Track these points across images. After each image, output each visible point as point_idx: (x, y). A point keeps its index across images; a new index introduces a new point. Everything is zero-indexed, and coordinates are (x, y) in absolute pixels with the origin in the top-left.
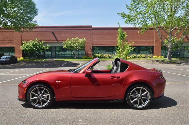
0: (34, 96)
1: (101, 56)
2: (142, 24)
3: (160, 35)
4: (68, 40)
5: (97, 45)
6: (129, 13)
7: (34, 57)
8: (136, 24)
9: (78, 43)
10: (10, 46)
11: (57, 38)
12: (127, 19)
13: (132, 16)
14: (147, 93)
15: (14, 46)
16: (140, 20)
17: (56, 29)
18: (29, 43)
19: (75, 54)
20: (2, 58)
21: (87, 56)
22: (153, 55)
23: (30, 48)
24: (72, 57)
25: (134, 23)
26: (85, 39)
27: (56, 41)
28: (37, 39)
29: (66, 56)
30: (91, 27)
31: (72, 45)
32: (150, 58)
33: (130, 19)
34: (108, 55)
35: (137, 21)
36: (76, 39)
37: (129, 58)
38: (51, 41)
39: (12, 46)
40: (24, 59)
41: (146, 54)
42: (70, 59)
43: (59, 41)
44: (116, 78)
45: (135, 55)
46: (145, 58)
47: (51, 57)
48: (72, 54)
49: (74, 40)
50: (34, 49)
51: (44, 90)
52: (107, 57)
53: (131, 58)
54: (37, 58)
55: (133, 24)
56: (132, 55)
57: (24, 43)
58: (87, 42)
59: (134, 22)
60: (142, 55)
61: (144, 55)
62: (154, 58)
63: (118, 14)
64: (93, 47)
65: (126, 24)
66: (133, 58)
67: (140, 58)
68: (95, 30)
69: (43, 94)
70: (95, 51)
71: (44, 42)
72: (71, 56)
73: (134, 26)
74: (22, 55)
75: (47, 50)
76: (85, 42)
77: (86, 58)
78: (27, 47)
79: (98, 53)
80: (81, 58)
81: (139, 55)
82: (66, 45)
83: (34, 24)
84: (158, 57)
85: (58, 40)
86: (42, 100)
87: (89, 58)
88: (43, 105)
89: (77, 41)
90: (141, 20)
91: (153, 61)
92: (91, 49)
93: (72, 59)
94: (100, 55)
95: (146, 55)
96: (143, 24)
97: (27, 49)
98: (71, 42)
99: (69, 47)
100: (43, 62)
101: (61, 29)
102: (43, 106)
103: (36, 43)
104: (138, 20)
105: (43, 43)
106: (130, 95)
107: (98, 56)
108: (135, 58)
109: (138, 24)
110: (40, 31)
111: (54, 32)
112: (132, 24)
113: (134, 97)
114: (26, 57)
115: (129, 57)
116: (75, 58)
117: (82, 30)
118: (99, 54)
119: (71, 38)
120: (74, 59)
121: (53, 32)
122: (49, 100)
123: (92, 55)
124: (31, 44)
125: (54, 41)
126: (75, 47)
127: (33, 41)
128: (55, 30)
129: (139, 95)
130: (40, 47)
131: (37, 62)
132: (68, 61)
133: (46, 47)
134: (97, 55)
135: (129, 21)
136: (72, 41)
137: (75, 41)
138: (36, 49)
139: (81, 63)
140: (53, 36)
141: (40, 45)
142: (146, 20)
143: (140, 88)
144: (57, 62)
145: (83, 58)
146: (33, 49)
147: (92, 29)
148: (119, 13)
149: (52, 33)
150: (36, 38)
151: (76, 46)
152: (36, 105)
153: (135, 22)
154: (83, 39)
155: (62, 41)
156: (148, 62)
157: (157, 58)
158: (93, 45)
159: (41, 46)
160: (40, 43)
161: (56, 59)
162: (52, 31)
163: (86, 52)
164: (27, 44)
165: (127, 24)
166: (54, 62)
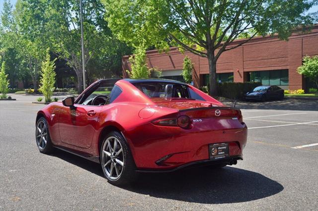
10: (280, 68)
15: (288, 67)
20: (254, 90)
39: (284, 68)
74: (301, 84)
78: (310, 69)
97: (309, 71)
114: (311, 90)
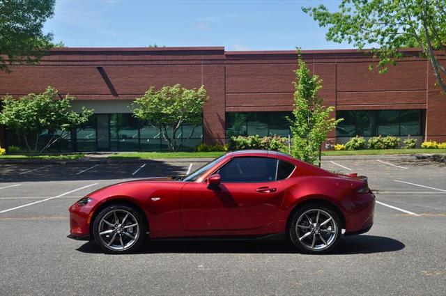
0: (106, 227)
1: (254, 142)
2: (382, 40)
3: (439, 76)
4: (150, 91)
5: (241, 109)
6: (340, 7)
7: (40, 148)
8: (362, 43)
9: (181, 102)
11: (115, 88)
12: (331, 26)
13: (349, 17)
14: (331, 220)
16: (373, 29)
17: (110, 57)
18: (26, 103)
19: (171, 137)
21: (209, 144)
22: (421, 137)
23: (27, 118)
24: (162, 148)
25: (356, 40)
26: (201, 89)
27: (111, 97)
28: (49, 89)
29: (142, 142)
30: (220, 51)
31: (162, 109)
32: (413, 147)
33: (343, 25)
34: (274, 141)
35: (365, 32)
36: (174, 89)
37: (342, 149)
38: (94, 97)
40: (7, 153)
41: (399, 135)
42: (154, 153)
43: (121, 97)
44: (268, 191)
45: (360, 140)
46: (394, 147)
47: (97, 147)
48: (161, 139)
49: (168, 94)
50: (42, 121)
51: (127, 216)
52: (272, 146)
53: (347, 147)
54: (48, 152)
55: (354, 42)
56: (352, 140)
57: (6, 101)
58: (208, 98)
59: (356, 35)
60: (385, 140)
61: (393, 139)
62: (426, 147)
63: (305, 10)
64: (226, 113)
65: (332, 41)
66: (356, 149)
67: (379, 148)
68: (234, 62)
69: (125, 224)
70: (233, 128)
71: (73, 98)
72: (158, 142)
73: (357, 48)
75: (83, 126)
76: (202, 101)
77: (205, 150)
78: (18, 116)
79: (245, 135)
80: (191, 150)
81: (375, 139)
82: (144, 109)
83: (44, 44)
84: (439, 145)
85: (118, 92)
86: (124, 236)
87: (214, 151)
88: (124, 245)
89: (176, 97)
90: (378, 28)
91: (418, 158)
92: (220, 120)
93: (163, 154)
94: (249, 141)
95: (399, 139)
96: (386, 39)
97: (16, 120)
98: (160, 99)
99: (152, 114)
100: (70, 163)
101: (126, 58)
102: (125, 247)
103: (47, 104)
104: (368, 29)
105: (71, 102)
106: (297, 225)
107: (245, 144)
108: (361, 147)
109: (371, 41)
110: (61, 63)
111: (105, 68)
112: (350, 40)
113: (305, 229)
114: (12, 148)
115: (342, 146)
116: (172, 151)
117: (192, 62)
118: (247, 136)
119: (158, 88)
120: (168, 151)
121: (100, 69)
122: (136, 236)
123: (223, 141)
124: (30, 104)
125: (105, 97)
126: (172, 114)
127: (38, 97)
128: (109, 63)
129: (315, 225)
130: (58, 115)
131: (52, 162)
132: (150, 158)
133: (81, 116)
134: (240, 139)
135: (340, 33)
136: (163, 96)
137: (172, 96)
138: (47, 121)
139: (191, 164)
140: (102, 80)
141: (60, 108)
142: (394, 28)
143: (317, 211)
144: (117, 162)
145: (197, 151)
146: (37, 121)
147: (224, 57)
148: (309, 9)
149: (97, 71)
150: (47, 88)
151: (174, 113)
152: (111, 245)
153: (360, 35)
154: (196, 91)
155: (130, 97)
156: (403, 162)
157: (437, 148)
158: (228, 110)
159: (64, 112)
160: (59, 103)
161: (112, 155)
162: (98, 63)
163: (204, 132)
164: (17, 105)
165: (335, 41)
166: (105, 163)
